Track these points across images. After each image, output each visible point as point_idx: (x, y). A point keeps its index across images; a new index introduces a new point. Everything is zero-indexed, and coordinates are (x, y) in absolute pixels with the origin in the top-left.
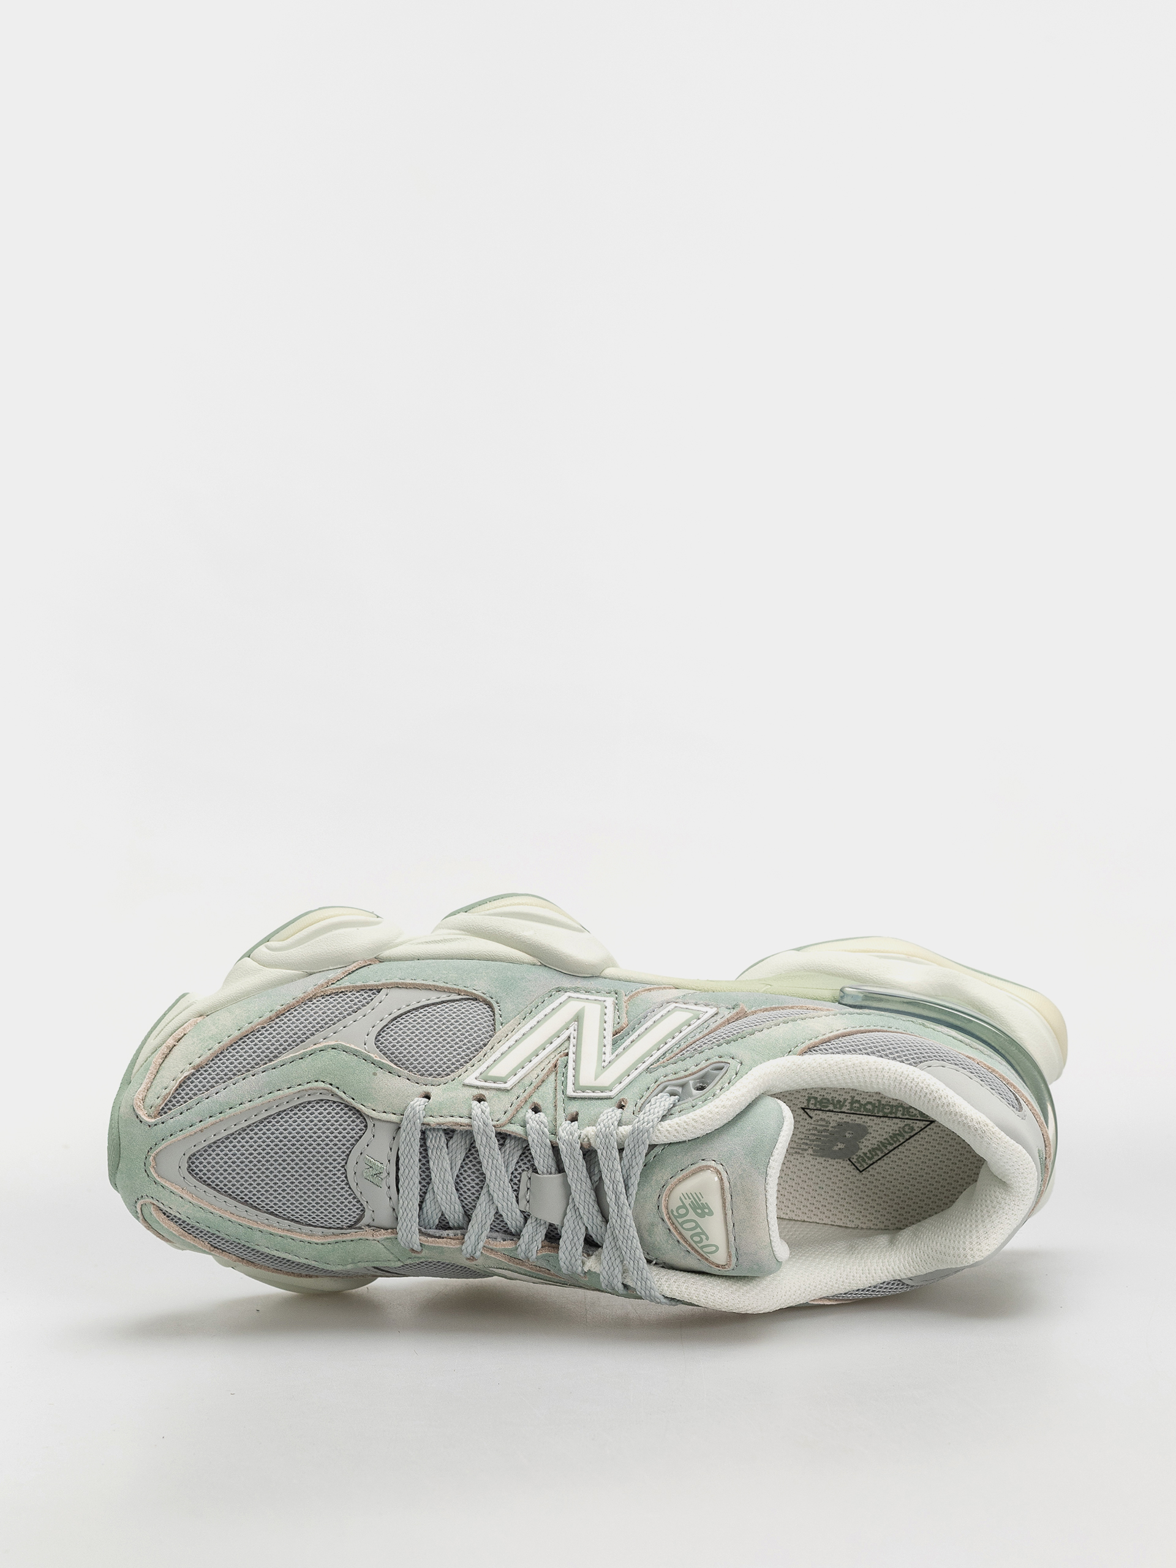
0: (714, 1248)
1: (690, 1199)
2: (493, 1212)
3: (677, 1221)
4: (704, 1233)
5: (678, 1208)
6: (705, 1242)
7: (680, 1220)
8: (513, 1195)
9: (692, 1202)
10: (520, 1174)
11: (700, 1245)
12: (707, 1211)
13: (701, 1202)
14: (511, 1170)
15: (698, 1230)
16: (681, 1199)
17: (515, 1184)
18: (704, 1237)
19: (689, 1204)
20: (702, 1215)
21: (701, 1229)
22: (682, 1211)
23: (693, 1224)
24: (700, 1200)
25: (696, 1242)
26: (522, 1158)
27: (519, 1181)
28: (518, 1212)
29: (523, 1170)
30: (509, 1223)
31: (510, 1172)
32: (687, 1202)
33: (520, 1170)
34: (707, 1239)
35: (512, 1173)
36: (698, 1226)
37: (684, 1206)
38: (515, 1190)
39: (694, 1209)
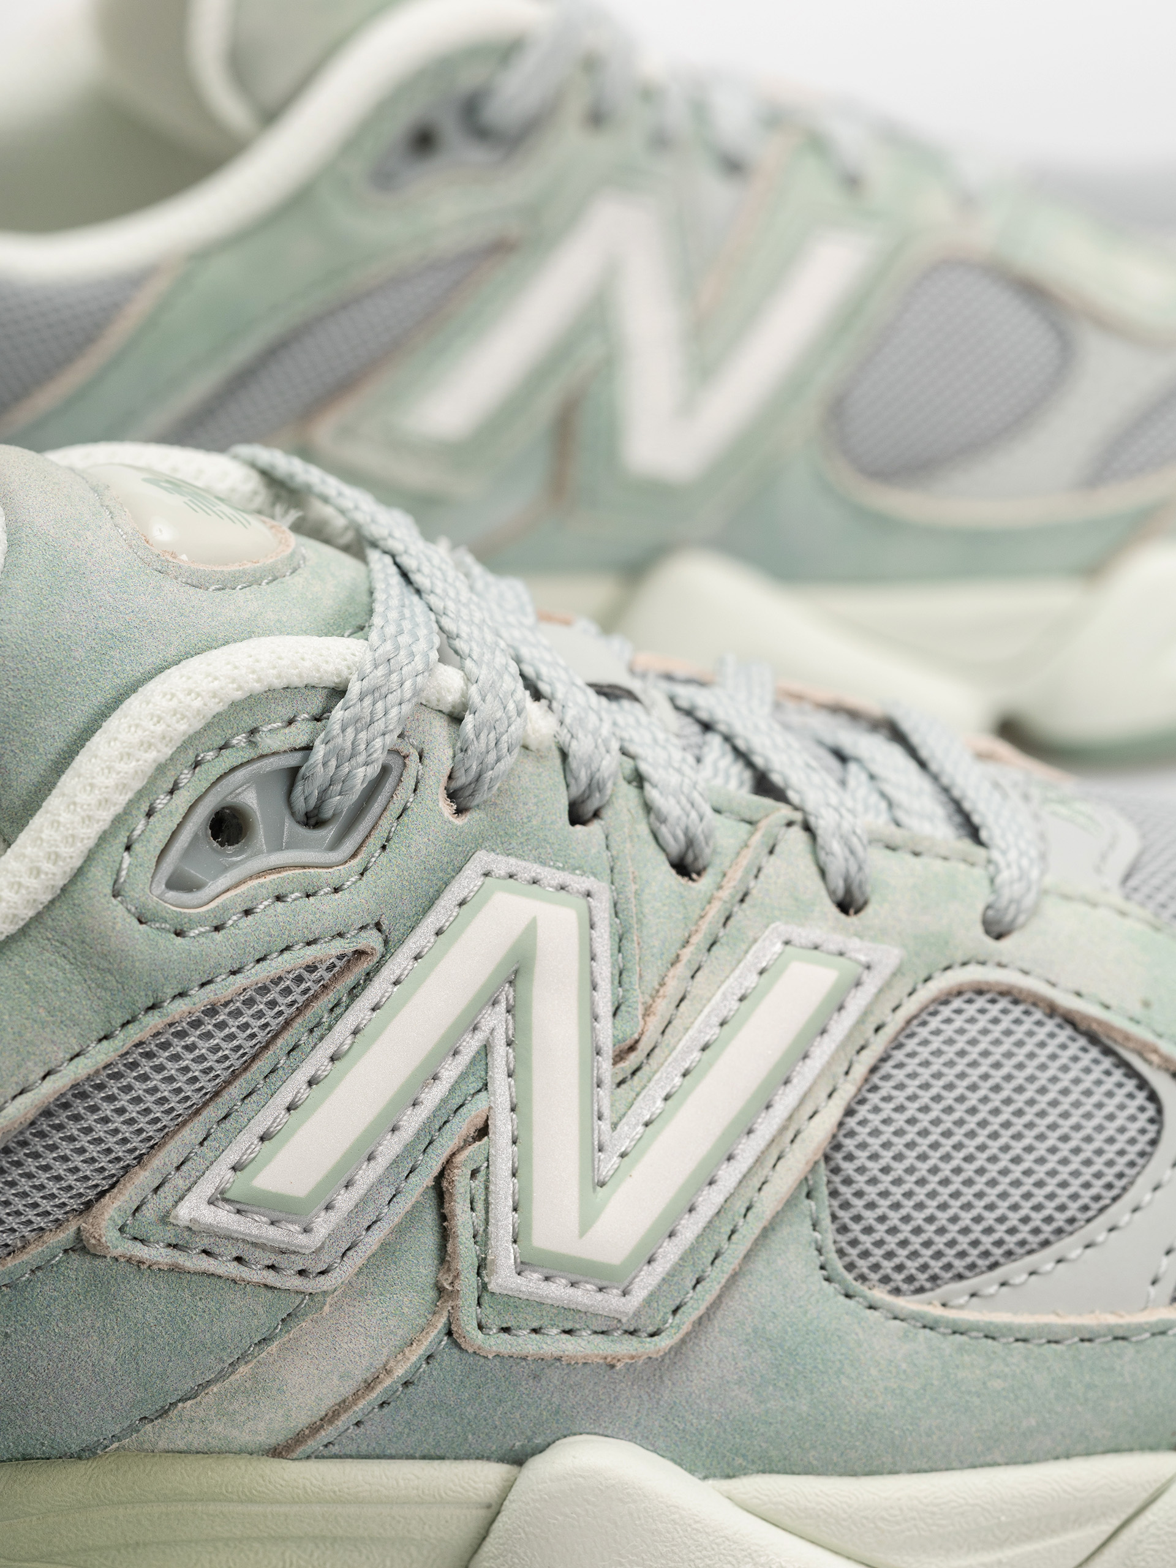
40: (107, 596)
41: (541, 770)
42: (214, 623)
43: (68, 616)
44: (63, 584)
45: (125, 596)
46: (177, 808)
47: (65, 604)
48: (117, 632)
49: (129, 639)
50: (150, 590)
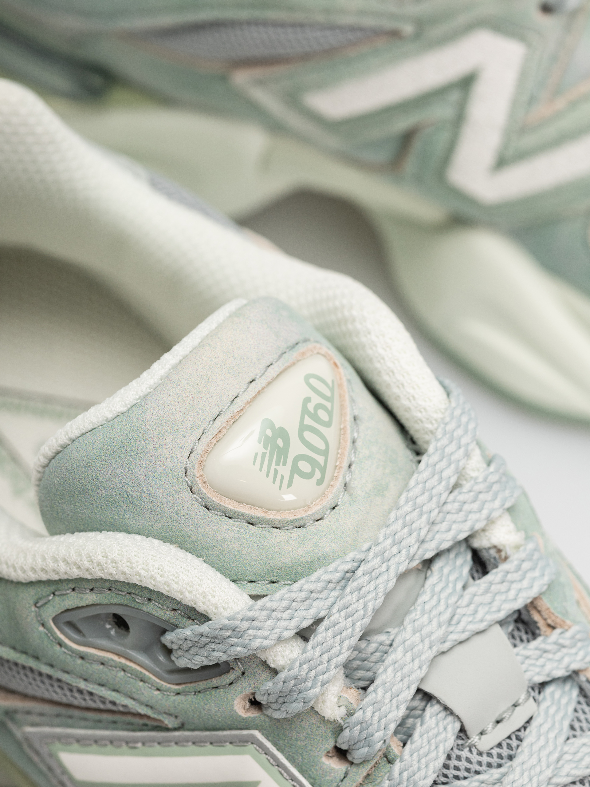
0: (313, 381)
1: (276, 471)
2: (577, 742)
3: (326, 462)
4: (305, 411)
5: (308, 476)
6: (316, 400)
7: (320, 459)
8: (530, 736)
9: (278, 464)
10: (489, 755)
11: (328, 405)
12: (269, 433)
13: (264, 451)
14: (495, 773)
15: (308, 421)
16: (290, 484)
17: (509, 747)
18: (311, 407)
19: (285, 464)
20: (282, 433)
21: (302, 419)
22: (305, 467)
23: (307, 435)
24: (264, 455)
25: (330, 413)
26: (466, 774)
27: (500, 745)
28: (544, 706)
29: (480, 754)
30: (571, 709)
31: (502, 770)
32: (285, 471)
33: (485, 759)
34: (307, 400)
35: (500, 766)
36: (303, 428)
37: (295, 470)
38: (519, 739)
39: (283, 453)
40: (142, 477)
41: (321, 725)
42: (193, 529)
43: (109, 472)
44: (123, 455)
45: (153, 484)
46: (86, 600)
47: (114, 466)
48: (132, 497)
49: (136, 505)
50: (171, 490)
